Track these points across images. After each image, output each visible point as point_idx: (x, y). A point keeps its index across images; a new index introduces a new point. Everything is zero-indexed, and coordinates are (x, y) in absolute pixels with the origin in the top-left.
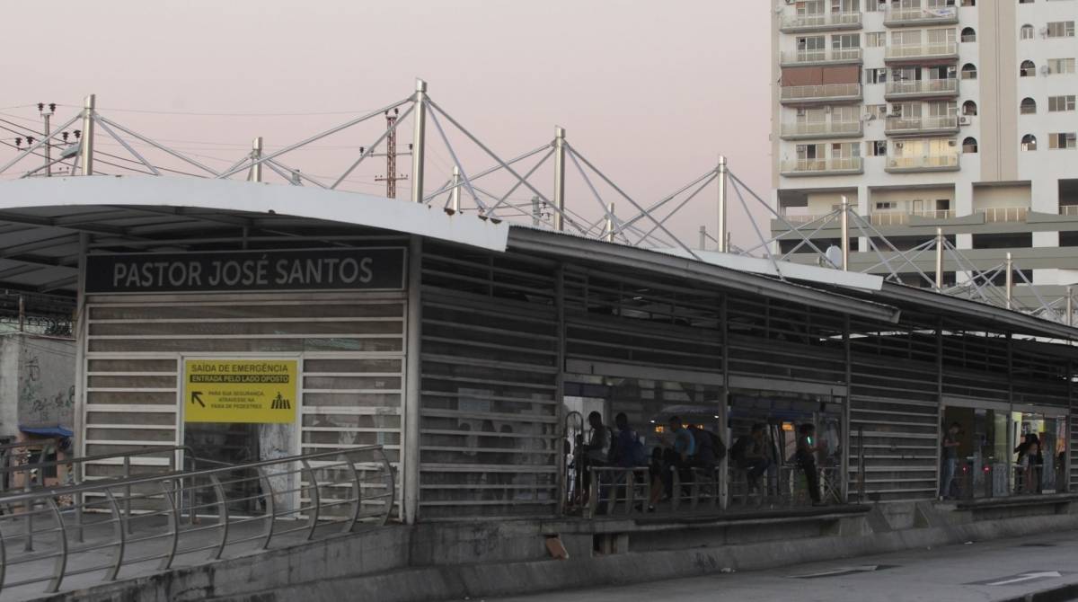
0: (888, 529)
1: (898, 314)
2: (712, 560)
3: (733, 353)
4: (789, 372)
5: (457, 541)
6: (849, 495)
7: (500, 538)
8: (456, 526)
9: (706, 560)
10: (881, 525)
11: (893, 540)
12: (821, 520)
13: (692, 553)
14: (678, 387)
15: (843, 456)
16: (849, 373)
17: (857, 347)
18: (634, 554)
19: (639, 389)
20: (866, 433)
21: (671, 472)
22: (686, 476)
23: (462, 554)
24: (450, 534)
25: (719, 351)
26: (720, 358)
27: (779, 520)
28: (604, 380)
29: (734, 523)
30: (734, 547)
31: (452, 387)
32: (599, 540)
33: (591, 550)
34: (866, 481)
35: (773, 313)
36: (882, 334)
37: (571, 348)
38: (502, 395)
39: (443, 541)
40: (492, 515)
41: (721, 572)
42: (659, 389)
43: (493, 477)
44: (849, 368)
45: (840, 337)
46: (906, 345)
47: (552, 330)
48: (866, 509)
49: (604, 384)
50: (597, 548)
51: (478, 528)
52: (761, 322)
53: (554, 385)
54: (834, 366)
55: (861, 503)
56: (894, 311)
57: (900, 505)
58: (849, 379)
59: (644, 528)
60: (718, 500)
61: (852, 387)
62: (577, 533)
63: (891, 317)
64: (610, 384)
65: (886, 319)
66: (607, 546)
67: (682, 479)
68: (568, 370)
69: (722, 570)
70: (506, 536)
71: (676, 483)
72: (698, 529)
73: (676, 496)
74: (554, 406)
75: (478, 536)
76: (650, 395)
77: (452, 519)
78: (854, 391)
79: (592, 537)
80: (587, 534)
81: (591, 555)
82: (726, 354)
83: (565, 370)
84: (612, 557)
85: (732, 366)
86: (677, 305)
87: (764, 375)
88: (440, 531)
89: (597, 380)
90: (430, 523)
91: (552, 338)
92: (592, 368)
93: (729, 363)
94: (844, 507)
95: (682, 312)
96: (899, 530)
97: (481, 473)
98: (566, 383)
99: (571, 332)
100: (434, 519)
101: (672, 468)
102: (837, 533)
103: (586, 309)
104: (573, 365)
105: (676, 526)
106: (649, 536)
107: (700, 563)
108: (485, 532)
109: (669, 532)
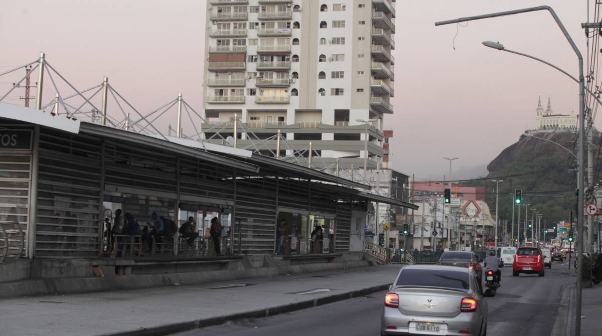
0: (251, 267)
1: (259, 169)
2: (169, 279)
3: (182, 184)
4: (208, 194)
5: (52, 267)
6: (234, 251)
7: (72, 266)
8: (52, 261)
9: (167, 279)
10: (248, 266)
11: (253, 272)
12: (220, 262)
13: (161, 276)
14: (156, 199)
15: (231, 233)
16: (235, 195)
17: (239, 182)
18: (134, 276)
19: (138, 199)
20: (242, 223)
21: (152, 238)
22: (159, 240)
23: (54, 273)
24: (49, 264)
25: (176, 183)
26: (176, 186)
27: (201, 262)
28: (122, 194)
29: (180, 262)
30: (180, 274)
31: (52, 195)
32: (118, 269)
33: (114, 273)
34: (242, 245)
35: (201, 166)
36: (251, 177)
37: (107, 179)
38: (74, 200)
39: (46, 267)
40: (68, 255)
41: (173, 285)
42: (147, 200)
43: (70, 238)
44: (235, 193)
45: (231, 178)
46: (262, 183)
47: (98, 171)
48: (241, 258)
49: (122, 196)
50: (117, 272)
51: (62, 262)
52: (195, 170)
53: (99, 196)
54: (228, 191)
55: (239, 255)
56: (257, 167)
57: (257, 256)
58: (235, 197)
59: (139, 264)
60: (173, 252)
61: (236, 202)
62: (108, 265)
63: (255, 170)
64: (125, 196)
65: (253, 171)
66: (121, 271)
68: (106, 189)
69: (175, 284)
70: (75, 265)
71: (154, 243)
72: (164, 265)
73: (154, 249)
74: (98, 206)
75: (62, 265)
76: (143, 202)
77: (50, 257)
78: (237, 203)
79: (114, 267)
80: (113, 266)
81: (114, 276)
82: (179, 184)
83: (104, 189)
84: (123, 276)
85: (182, 190)
86: (157, 161)
87: (195, 195)
88: (45, 262)
89: (119, 195)
90: (40, 259)
91: (99, 175)
92: (117, 189)
93: (180, 188)
94: (231, 256)
95: (158, 164)
96: (256, 268)
98: (104, 195)
99: (108, 172)
100: (42, 257)
101: (152, 236)
102: (228, 268)
103: (114, 162)
104: (108, 187)
105: (153, 263)
106: (140, 267)
107: (164, 280)
108: (65, 264)
109: (150, 266)
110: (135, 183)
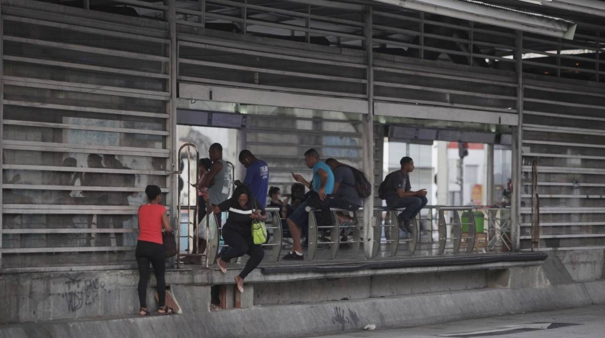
0: (569, 280)
1: (574, 28)
2: (353, 316)
3: (379, 76)
4: (448, 98)
5: (48, 294)
6: (521, 240)
7: (100, 291)
8: (47, 278)
9: (346, 315)
10: (560, 276)
11: (574, 293)
12: (487, 270)
13: (330, 308)
14: (341, 116)
15: (513, 195)
16: (521, 99)
17: (531, 68)
18: (260, 308)
20: (541, 169)
21: (308, 213)
22: (324, 218)
23: (54, 309)
24: (39, 287)
25: (363, 74)
26: (364, 81)
27: (435, 269)
28: (237, 107)
29: (380, 272)
30: (381, 301)
31: (58, 116)
32: (218, 293)
33: (209, 304)
34: (541, 224)
35: (428, 29)
36: (563, 52)
37: (184, 70)
39: (31, 294)
40: (89, 263)
41: (364, 330)
44: (521, 93)
45: (511, 57)
46: (591, 65)
47: (162, 50)
48: (542, 257)
49: (237, 113)
50: (216, 300)
51: (73, 279)
52: (416, 40)
53: (165, 113)
54: (502, 90)
55: (535, 250)
56: (569, 26)
57: (586, 252)
58: (520, 104)
59: (272, 278)
60: (362, 244)
61: (524, 115)
62: (192, 284)
63: (564, 32)
64: (243, 111)
65: (559, 35)
66: (228, 299)
67: (319, 222)
68: (181, 96)
69: (365, 328)
70: (107, 288)
71: (312, 225)
72: (337, 279)
73: (313, 240)
74: (165, 137)
75: (74, 288)
76: (308, 126)
77: (42, 269)
78: (527, 119)
79: (209, 289)
80: (206, 285)
81: (209, 310)
82: (372, 79)
83: (178, 96)
84: (235, 311)
85: (379, 91)
86: (312, 19)
87: (417, 101)
88: (27, 283)
89: (231, 108)
90: (15, 274)
91: (162, 59)
92: (211, 93)
93: (375, 87)
94: (513, 254)
95: (319, 29)
96: (582, 282)
97: (91, 216)
98: (178, 109)
99: (185, 52)
100: (20, 269)
101: (308, 209)
102: (507, 285)
103: (203, 25)
104: (187, 90)
105: (310, 276)
106: (279, 287)
107: (339, 319)
108: (82, 284)
109: (304, 282)
110: (257, 77)
